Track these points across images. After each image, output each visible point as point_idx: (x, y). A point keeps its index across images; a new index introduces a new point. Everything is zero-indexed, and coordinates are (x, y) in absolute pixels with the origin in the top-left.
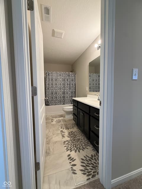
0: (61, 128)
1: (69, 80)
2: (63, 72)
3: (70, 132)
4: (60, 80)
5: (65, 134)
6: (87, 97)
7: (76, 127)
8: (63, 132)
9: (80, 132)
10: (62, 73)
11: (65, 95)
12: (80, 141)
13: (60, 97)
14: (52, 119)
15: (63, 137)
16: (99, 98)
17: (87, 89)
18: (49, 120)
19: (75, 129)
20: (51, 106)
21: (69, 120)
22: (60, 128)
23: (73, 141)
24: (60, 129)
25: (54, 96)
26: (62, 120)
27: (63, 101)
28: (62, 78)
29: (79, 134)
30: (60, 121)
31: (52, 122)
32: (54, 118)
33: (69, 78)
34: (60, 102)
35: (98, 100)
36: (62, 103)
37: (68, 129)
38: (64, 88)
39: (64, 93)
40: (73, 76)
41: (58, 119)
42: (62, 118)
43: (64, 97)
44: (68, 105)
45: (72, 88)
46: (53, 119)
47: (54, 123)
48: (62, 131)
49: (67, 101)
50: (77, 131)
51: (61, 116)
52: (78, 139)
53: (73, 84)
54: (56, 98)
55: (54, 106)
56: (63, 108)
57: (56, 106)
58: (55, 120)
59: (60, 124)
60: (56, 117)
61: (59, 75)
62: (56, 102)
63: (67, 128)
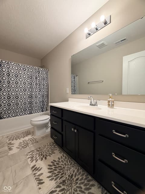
0: (32, 161)
1: (39, 79)
2: (30, 64)
3: (51, 164)
4: (24, 76)
5: (42, 174)
6: (68, 101)
7: (58, 149)
8: (36, 169)
9: (67, 157)
10: (28, 67)
11: (33, 100)
12: (75, 179)
13: (25, 104)
14: (10, 144)
15: (40, 182)
16: (91, 102)
17: (69, 90)
18: (3, 146)
19: (58, 155)
20: (6, 119)
21: (43, 138)
22: (30, 159)
23: (63, 187)
24: (29, 162)
25: (21, 101)
26: (30, 140)
27: (30, 109)
28: (28, 73)
29: (67, 162)
30: (26, 145)
31: (10, 149)
32: (13, 140)
33: (39, 75)
34: (25, 110)
35: (90, 105)
36: (28, 113)
37: (46, 158)
38: (30, 90)
39: (31, 97)
40: (44, 73)
41: (22, 139)
42: (30, 137)
43: (31, 103)
44: (38, 113)
45: (43, 90)
46: (12, 142)
47: (15, 151)
48: (34, 168)
49: (36, 109)
50: (62, 158)
51: (28, 133)
52: (69, 176)
53: (45, 84)
54: (17, 104)
55: (13, 118)
56: (31, 121)
57: (17, 117)
58: (16, 143)
59: (28, 150)
60: (17, 138)
61: (23, 69)
62: (17, 111)
63: (44, 157)
